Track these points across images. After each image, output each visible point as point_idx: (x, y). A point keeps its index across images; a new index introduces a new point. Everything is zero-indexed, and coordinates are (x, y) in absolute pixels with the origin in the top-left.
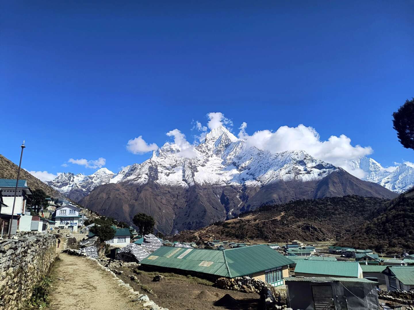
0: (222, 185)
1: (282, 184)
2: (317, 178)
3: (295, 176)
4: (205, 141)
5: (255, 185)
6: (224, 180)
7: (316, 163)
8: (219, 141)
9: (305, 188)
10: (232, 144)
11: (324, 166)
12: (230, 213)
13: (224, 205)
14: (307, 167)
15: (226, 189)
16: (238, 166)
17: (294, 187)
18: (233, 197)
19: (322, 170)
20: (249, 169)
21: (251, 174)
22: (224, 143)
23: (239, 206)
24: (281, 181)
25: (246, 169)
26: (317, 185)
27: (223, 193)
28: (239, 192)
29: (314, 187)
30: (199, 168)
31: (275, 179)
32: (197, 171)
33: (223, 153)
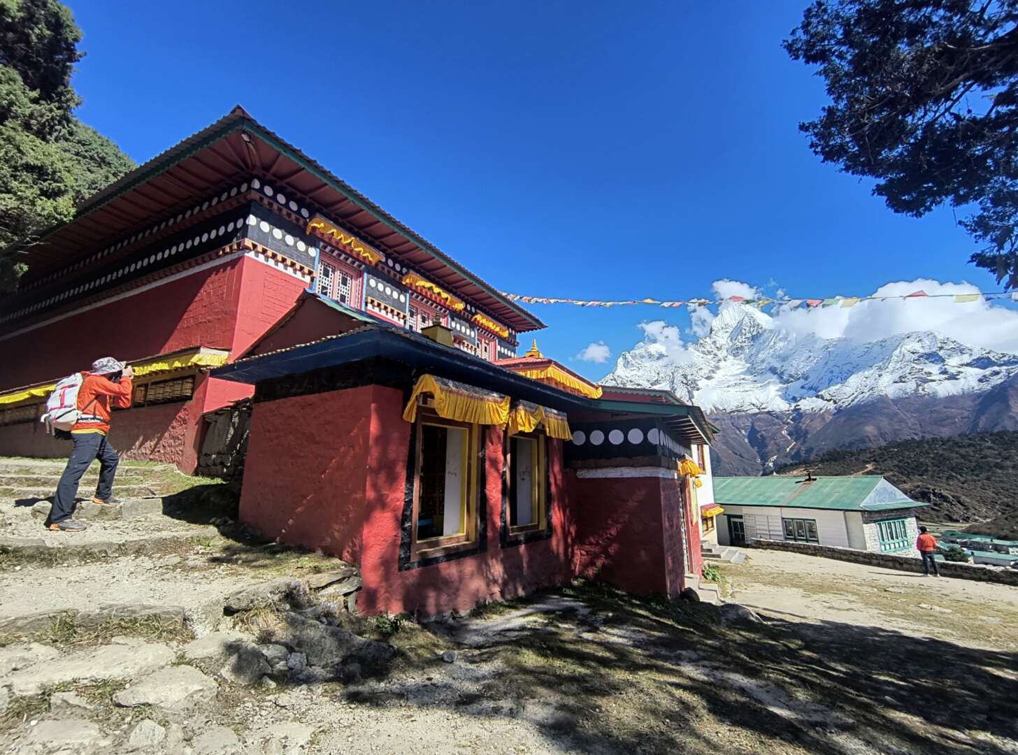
0: (750, 412)
1: (885, 405)
2: (977, 388)
3: (918, 386)
4: (711, 333)
5: (821, 409)
6: (754, 401)
7: (971, 355)
8: (738, 330)
9: (946, 410)
10: (766, 335)
11: (993, 359)
12: (771, 464)
13: (756, 448)
14: (946, 367)
15: (759, 419)
16: (782, 373)
17: (917, 410)
18: (775, 434)
19: (989, 369)
20: (806, 379)
21: (811, 388)
22: (749, 332)
23: (788, 449)
24: (883, 399)
25: (799, 379)
26: (977, 402)
27: (753, 427)
28: (788, 423)
29: (970, 407)
30: (702, 383)
31: (866, 395)
32: (698, 389)
33: (747, 351)
